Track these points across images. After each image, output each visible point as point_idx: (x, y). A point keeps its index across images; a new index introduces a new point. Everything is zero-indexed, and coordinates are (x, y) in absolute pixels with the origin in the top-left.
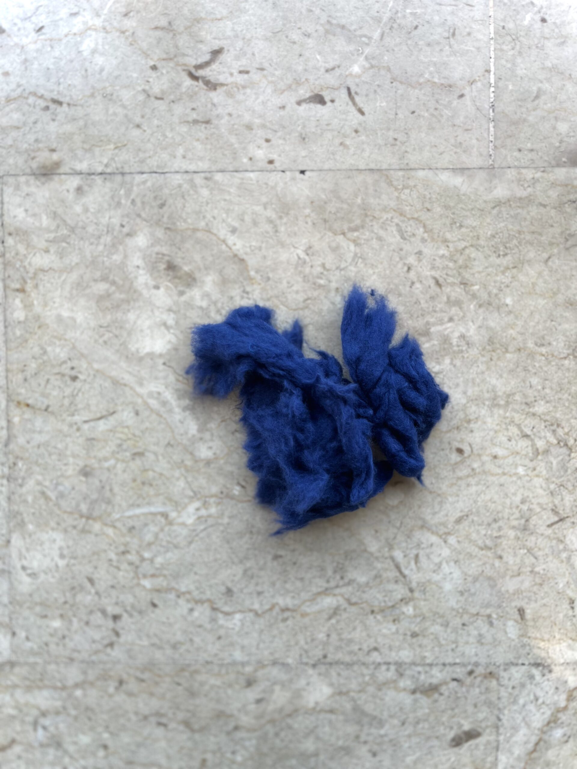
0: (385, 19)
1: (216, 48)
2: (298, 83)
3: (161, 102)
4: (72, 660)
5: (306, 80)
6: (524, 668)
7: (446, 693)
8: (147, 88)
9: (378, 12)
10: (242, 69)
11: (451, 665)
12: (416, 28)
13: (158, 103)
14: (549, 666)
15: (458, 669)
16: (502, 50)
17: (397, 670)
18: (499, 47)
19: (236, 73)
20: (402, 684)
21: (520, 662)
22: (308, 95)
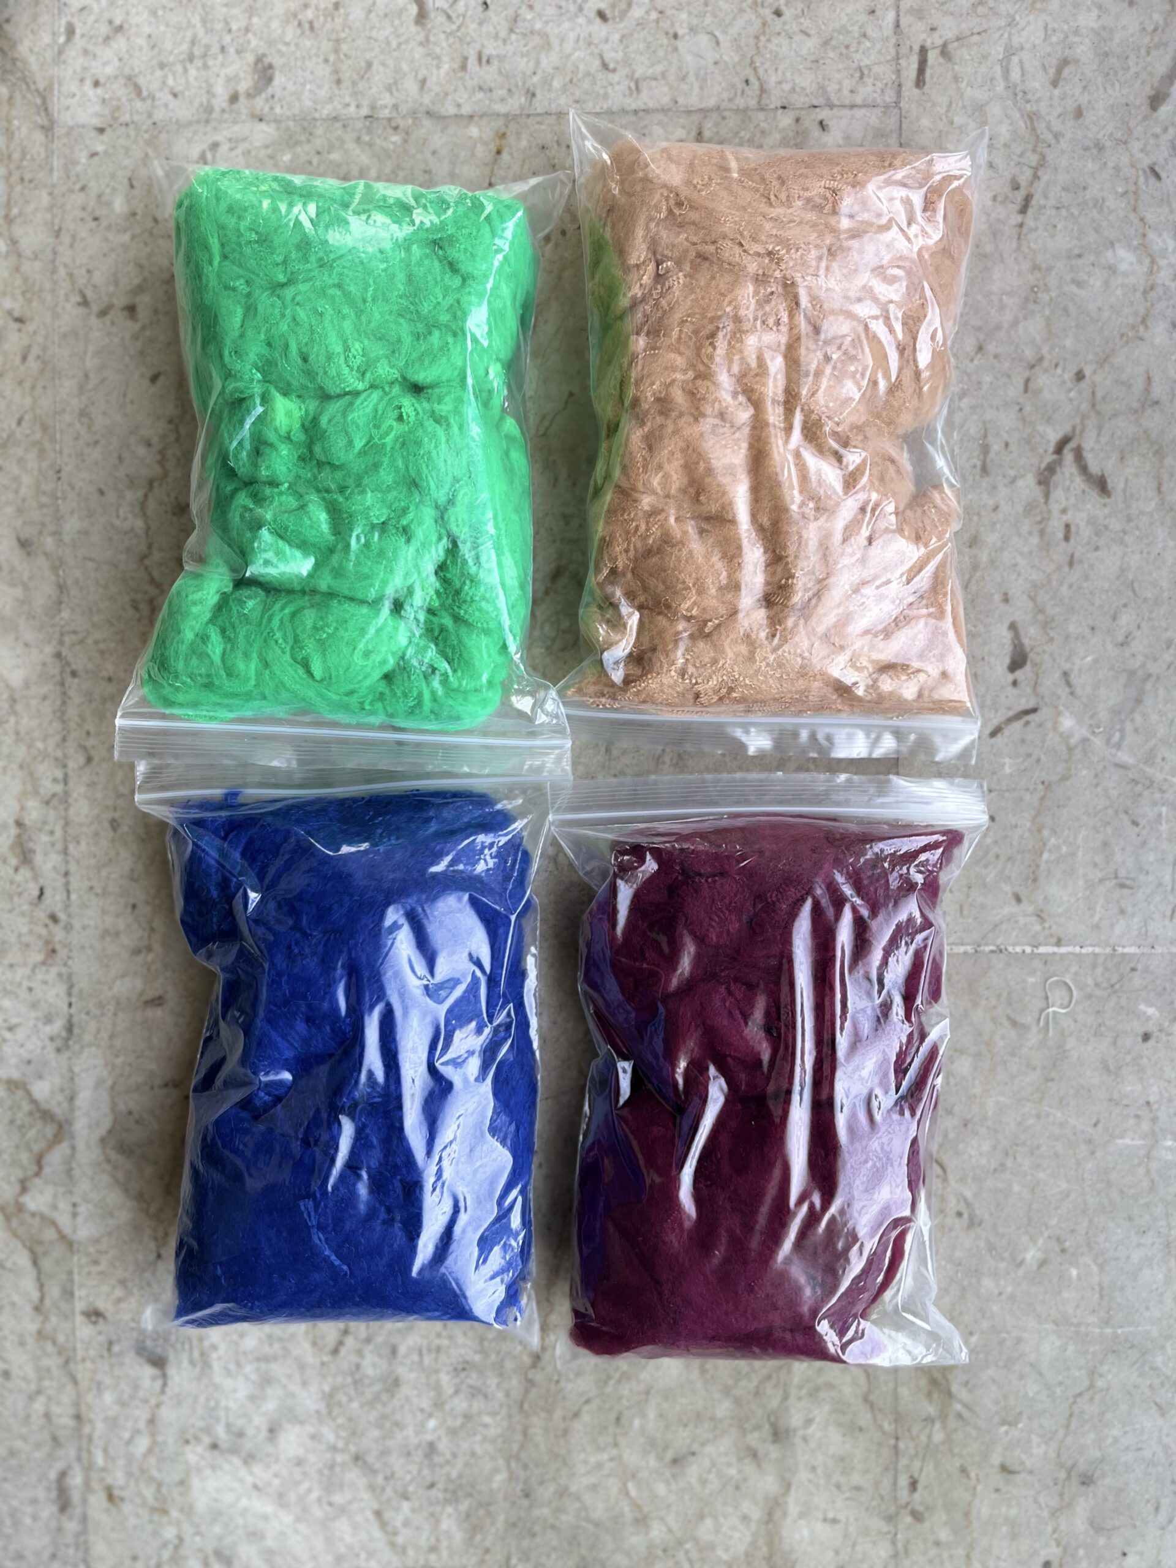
0: (1149, 771)
1: (1110, 486)
2: (1046, 625)
3: (1021, 388)
4: (58, 234)
5: (1052, 639)
6: (65, 1006)
7: (19, 878)
8: (1046, 364)
9: (1163, 759)
10: (1073, 529)
11: (67, 884)
12: (1135, 823)
13: (1019, 382)
14: (68, 1047)
15: (60, 897)
16: (1094, 966)
17: (54, 795)
18: (1100, 960)
19: (1065, 518)
20: (31, 803)
21: (74, 1000)
22: (1026, 642)
